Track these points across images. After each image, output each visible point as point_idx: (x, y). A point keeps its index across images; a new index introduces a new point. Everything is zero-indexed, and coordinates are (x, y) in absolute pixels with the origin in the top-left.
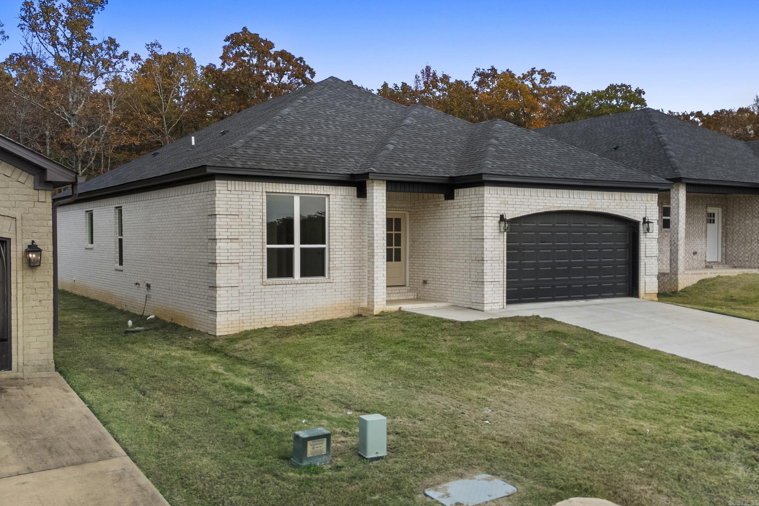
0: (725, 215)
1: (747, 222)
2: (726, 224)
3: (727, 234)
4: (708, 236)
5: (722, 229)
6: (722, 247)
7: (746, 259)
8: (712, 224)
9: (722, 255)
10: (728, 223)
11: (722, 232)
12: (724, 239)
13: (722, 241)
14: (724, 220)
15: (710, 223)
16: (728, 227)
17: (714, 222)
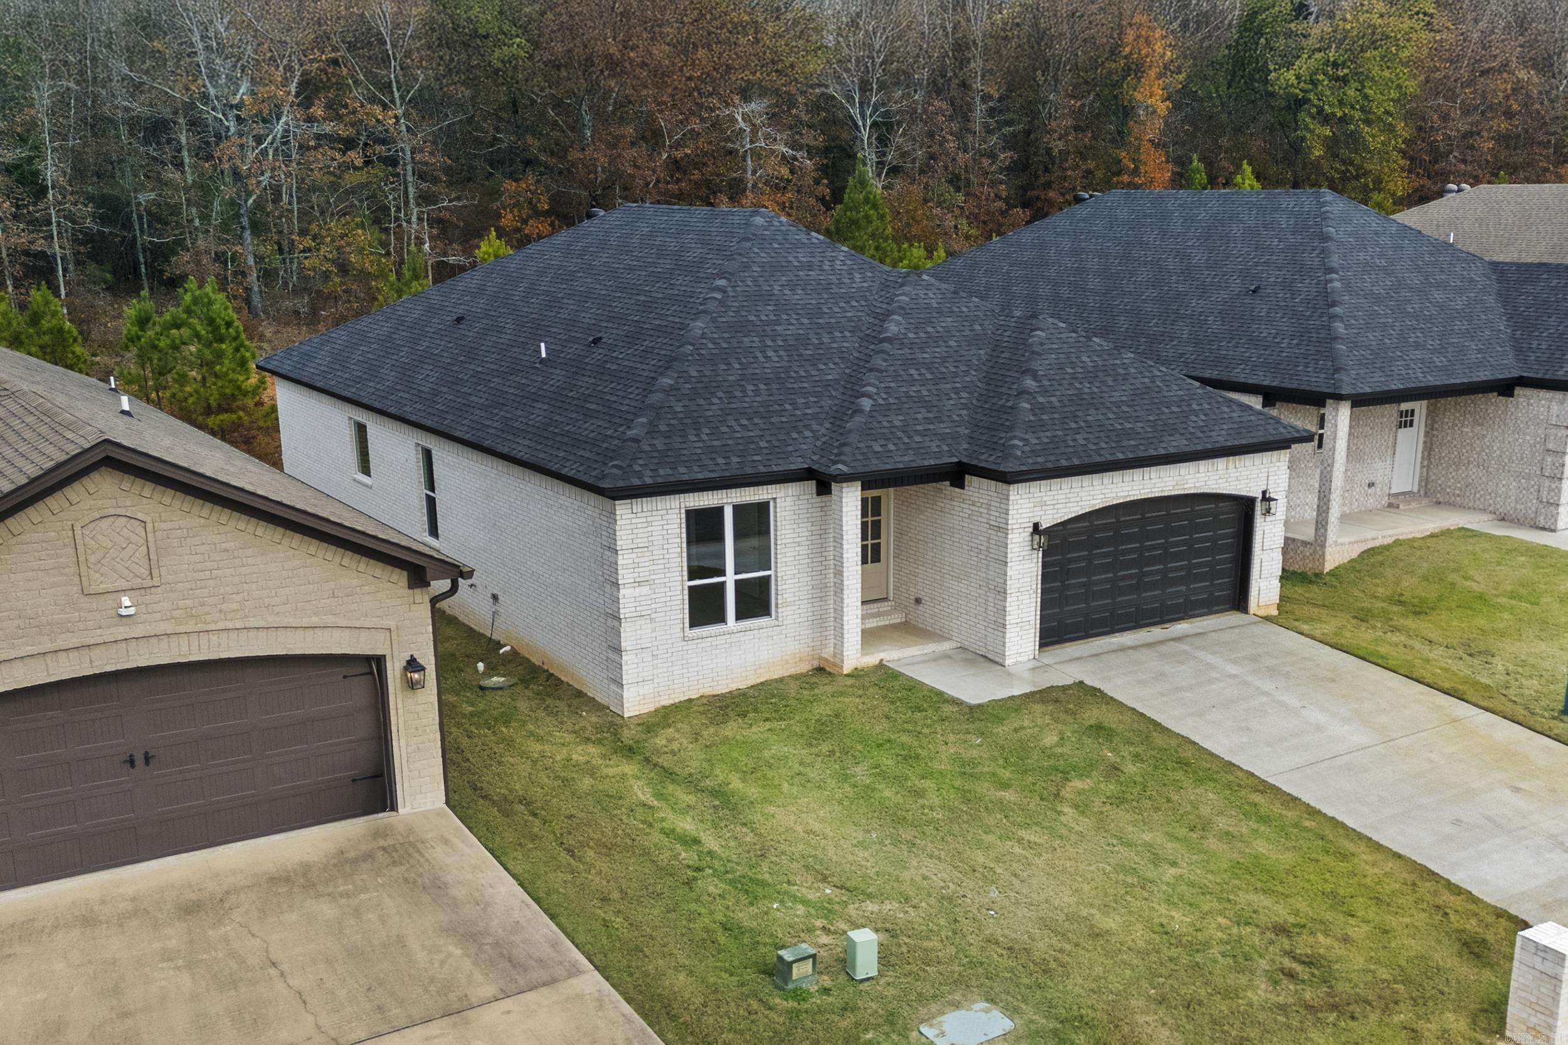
0: (1431, 414)
1: (1465, 430)
2: (1432, 429)
3: (1432, 444)
4: (1397, 453)
5: (1425, 436)
6: (1422, 467)
7: (1458, 492)
8: (1408, 429)
9: (1420, 481)
10: (1436, 426)
11: (1425, 442)
12: (1426, 453)
13: (1423, 457)
14: (1429, 422)
15: (1405, 426)
16: (1435, 433)
17: (1411, 425)
